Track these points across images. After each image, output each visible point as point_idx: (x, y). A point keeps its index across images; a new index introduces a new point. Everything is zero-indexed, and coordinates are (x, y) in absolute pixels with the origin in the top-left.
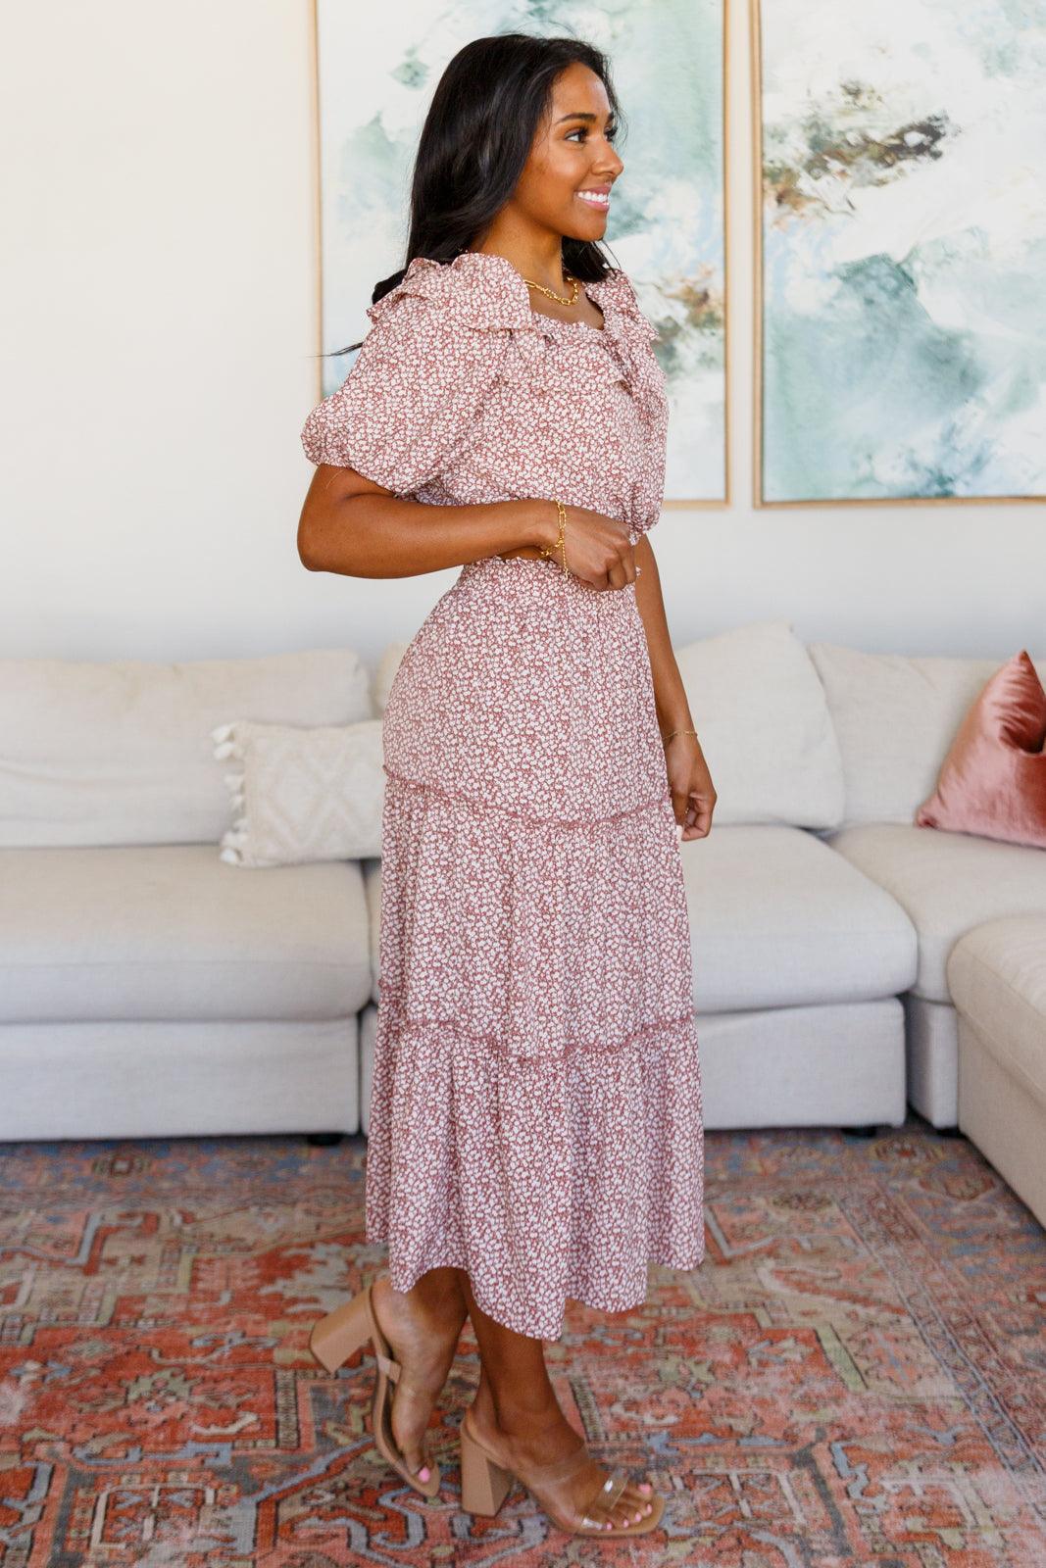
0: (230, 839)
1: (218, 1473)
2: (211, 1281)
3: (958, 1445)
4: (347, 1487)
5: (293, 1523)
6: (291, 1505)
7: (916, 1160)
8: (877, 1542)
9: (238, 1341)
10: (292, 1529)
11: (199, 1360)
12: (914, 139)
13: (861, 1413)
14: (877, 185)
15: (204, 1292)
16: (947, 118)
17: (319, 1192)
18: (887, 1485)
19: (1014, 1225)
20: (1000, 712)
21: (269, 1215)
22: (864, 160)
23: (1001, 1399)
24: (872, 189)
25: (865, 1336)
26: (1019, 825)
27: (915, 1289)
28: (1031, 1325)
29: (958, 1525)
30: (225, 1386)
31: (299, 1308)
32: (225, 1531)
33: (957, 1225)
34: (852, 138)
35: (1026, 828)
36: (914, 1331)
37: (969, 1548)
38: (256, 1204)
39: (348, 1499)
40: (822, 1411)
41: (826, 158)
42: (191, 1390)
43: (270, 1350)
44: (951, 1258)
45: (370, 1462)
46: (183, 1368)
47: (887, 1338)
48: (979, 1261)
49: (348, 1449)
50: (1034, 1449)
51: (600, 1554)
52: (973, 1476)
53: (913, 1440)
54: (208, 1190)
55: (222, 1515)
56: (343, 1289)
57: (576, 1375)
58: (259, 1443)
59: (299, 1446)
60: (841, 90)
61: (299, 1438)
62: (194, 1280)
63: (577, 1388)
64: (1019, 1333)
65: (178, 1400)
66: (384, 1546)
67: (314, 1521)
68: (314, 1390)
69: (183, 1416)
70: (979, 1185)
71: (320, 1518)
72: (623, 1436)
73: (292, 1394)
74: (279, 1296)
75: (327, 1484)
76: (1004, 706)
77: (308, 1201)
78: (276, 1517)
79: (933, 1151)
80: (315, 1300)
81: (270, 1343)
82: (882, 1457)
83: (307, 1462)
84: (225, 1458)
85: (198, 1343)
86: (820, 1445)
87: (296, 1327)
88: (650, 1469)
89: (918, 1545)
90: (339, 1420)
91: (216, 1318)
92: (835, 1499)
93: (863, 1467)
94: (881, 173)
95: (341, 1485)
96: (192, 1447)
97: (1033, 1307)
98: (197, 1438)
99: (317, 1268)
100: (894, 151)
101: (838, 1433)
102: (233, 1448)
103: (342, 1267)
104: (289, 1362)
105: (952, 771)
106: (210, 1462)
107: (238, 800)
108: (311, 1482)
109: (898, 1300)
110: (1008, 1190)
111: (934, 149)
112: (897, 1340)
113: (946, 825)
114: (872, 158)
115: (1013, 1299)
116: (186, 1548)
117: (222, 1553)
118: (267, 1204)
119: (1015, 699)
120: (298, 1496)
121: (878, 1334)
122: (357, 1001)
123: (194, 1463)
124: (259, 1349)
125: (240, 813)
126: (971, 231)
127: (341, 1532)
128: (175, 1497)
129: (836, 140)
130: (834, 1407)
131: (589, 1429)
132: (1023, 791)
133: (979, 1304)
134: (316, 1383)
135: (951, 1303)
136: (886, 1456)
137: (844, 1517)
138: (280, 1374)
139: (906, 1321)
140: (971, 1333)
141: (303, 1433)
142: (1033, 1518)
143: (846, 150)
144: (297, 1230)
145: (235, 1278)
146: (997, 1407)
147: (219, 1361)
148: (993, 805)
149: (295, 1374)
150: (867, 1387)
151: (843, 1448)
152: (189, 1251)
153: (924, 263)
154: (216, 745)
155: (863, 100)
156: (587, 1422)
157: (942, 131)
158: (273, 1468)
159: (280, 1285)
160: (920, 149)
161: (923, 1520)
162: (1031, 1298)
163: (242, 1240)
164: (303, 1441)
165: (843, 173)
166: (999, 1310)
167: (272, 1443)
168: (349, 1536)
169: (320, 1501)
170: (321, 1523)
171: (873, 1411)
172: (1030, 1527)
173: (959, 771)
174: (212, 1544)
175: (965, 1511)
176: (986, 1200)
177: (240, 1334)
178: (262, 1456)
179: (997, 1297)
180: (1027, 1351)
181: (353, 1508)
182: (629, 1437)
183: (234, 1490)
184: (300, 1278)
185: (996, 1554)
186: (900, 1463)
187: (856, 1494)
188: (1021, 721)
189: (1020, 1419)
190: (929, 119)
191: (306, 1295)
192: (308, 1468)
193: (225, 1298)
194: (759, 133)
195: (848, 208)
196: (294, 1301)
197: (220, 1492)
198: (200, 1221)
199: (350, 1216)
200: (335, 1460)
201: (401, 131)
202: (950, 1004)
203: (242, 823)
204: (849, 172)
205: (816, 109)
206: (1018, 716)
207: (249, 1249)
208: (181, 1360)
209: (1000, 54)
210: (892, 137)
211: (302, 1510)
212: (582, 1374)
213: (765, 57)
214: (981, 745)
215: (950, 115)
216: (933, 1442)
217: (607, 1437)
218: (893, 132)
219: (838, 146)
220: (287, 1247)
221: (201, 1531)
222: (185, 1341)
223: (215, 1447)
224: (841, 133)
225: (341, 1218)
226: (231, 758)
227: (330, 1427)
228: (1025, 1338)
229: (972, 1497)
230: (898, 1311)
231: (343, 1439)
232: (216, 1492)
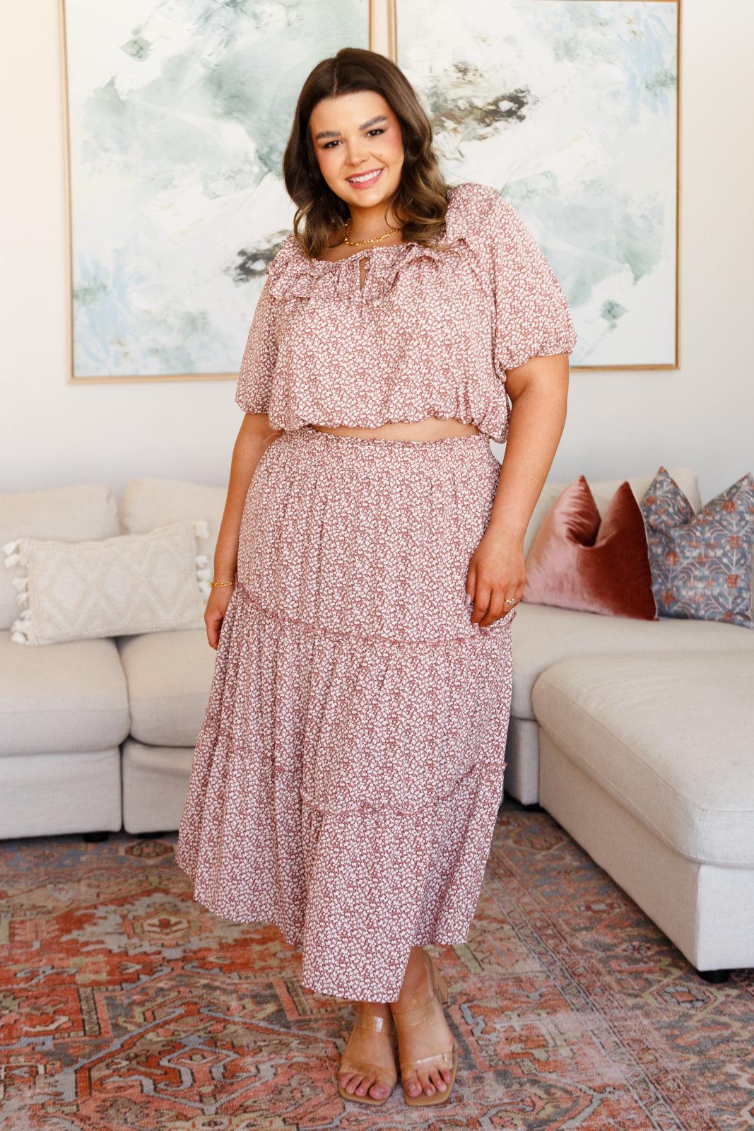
1: (45, 1054)
2: (24, 934)
3: (542, 1001)
4: (136, 1056)
5: (101, 1081)
6: (99, 1070)
7: (510, 828)
8: (492, 1061)
9: (49, 971)
10: (102, 1084)
11: (22, 985)
12: (505, 106)
13: (479, 985)
14: (480, 140)
15: (21, 942)
16: (529, 91)
17: (97, 872)
18: (498, 1026)
19: (577, 864)
20: (566, 519)
21: (61, 889)
22: (470, 121)
23: (570, 970)
24: (476, 142)
25: (480, 939)
26: (578, 597)
27: (512, 908)
28: (588, 924)
29: (544, 1046)
30: (43, 1000)
31: (90, 948)
32: (55, 1090)
33: (539, 866)
34: (462, 104)
35: (584, 599)
36: (512, 933)
37: (551, 1059)
38: (50, 883)
39: (138, 1063)
40: (454, 986)
41: (443, 118)
42: (19, 1005)
43: (73, 976)
44: (536, 887)
45: (151, 1040)
46: (12, 992)
47: (495, 939)
48: (554, 888)
49: (135, 1033)
50: (591, 998)
51: (313, 1082)
52: (553, 1018)
53: (514, 999)
54: (15, 876)
55: (52, 1080)
56: (120, 934)
57: (288, 976)
58: (72, 1034)
59: (100, 1033)
60: (453, 69)
61: (100, 1029)
62: (12, 935)
63: (289, 985)
64: (581, 929)
65: (11, 1012)
66: (166, 1090)
67: (116, 1078)
68: (106, 998)
69: (15, 1022)
70: (553, 841)
71: (120, 1076)
72: (323, 1011)
73: (92, 1002)
74: (75, 941)
75: (122, 1055)
76: (569, 515)
77: (89, 878)
78: (90, 1077)
79: (522, 822)
80: (102, 942)
81: (73, 971)
82: (494, 1010)
83: (108, 1043)
84: (49, 1044)
85: (19, 975)
86: (453, 1007)
87: (90, 960)
88: (342, 1030)
89: (518, 1060)
90: (126, 1015)
91: (31, 958)
92: (464, 1038)
93: (482, 1017)
94: (482, 130)
95: (132, 1055)
96: (24, 1040)
97: (589, 913)
98: (27, 1034)
99: (101, 921)
100: (492, 115)
101: (465, 998)
102: (54, 1039)
103: (119, 920)
104: (87, 982)
105: (533, 562)
106: (38, 1048)
108: (111, 1055)
109: (501, 916)
110: (573, 842)
111: (519, 113)
112: (501, 939)
113: (530, 599)
114: (476, 119)
115: (577, 909)
116: (29, 1102)
117: (54, 1103)
118: (59, 883)
119: (577, 510)
120: (103, 1065)
121: (489, 937)
122: (119, 737)
123: (28, 1049)
124: (65, 975)
126: (545, 174)
127: (135, 1083)
128: (17, 1072)
129: (450, 105)
130: (462, 983)
131: (299, 1008)
132: (582, 573)
133: (555, 913)
134: (108, 994)
135: (537, 915)
136: (496, 1009)
137: (470, 1048)
138: (81, 990)
139: (507, 927)
140: (550, 932)
141: (102, 1025)
142: (591, 1038)
143: (457, 113)
144: (83, 898)
145: (42, 932)
146: (567, 975)
147: (37, 985)
148: (561, 584)
149: (93, 989)
150: (483, 969)
151: (469, 1007)
152: (6, 916)
153: (512, 197)
155: (470, 76)
156: (298, 1004)
157: (525, 100)
158: (84, 1048)
159: (75, 934)
160: (510, 113)
161: (522, 1045)
162: (588, 908)
163: (44, 907)
164: (102, 1030)
165: (455, 130)
166: (567, 916)
167: (82, 1033)
168: (141, 1085)
169: (119, 1066)
170: (121, 1079)
171: (487, 984)
172: (589, 1043)
173: (539, 562)
174: (46, 1098)
175: (548, 1037)
176: (557, 850)
177: (50, 967)
178: (75, 1042)
179: (566, 909)
180: (586, 940)
181: (142, 1069)
182: (326, 1011)
183: (58, 1064)
184: (89, 929)
185: (568, 1061)
186: (506, 1013)
187: (477, 1033)
188: (580, 524)
189: (582, 981)
190: (516, 91)
191: (94, 939)
192: (109, 1047)
193: (37, 945)
195: (458, 156)
196: (86, 944)
197: (48, 1066)
198: (12, 896)
199: (121, 887)
200: (126, 1040)
201: (131, 91)
202: (534, 720)
204: (459, 129)
205: (436, 82)
206: (578, 521)
207: (50, 913)
208: (9, 987)
210: (490, 104)
211: (107, 1072)
212: (292, 975)
214: (553, 543)
215: (531, 90)
216: (527, 999)
217: (312, 1012)
218: (490, 101)
219: (452, 110)
220: (78, 909)
221: (38, 1090)
222: (11, 974)
223: (41, 1039)
224: (453, 100)
225: (115, 888)
227: (121, 1020)
228: (584, 933)
229: (553, 1029)
230: (502, 922)
231: (130, 1027)
232: (45, 1066)
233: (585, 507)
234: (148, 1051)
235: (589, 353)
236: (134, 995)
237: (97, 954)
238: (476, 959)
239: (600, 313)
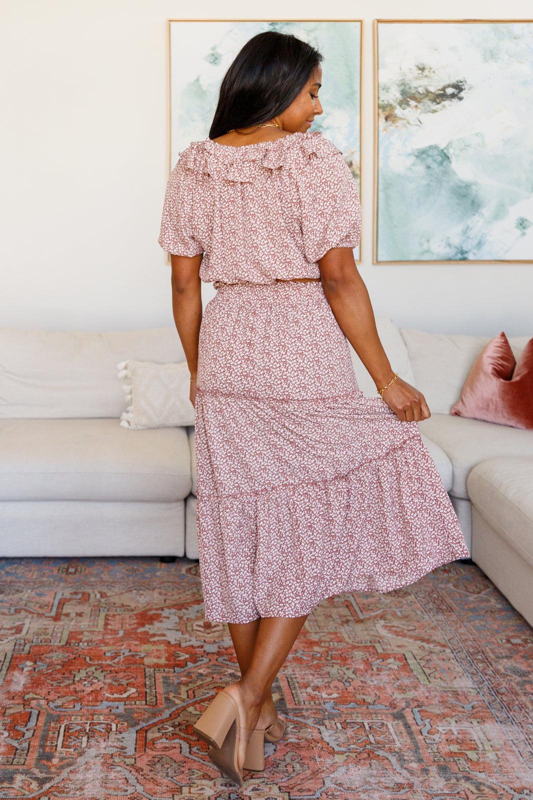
0: (125, 416)
1: (118, 716)
2: (114, 625)
3: (475, 710)
4: (180, 724)
5: (154, 741)
6: (153, 732)
7: (451, 575)
8: (436, 757)
9: (127, 654)
10: (154, 744)
11: (109, 662)
12: (450, 91)
13: (427, 694)
14: (433, 113)
15: (111, 630)
16: (466, 81)
17: (165, 584)
18: (440, 729)
19: (499, 606)
20: (491, 361)
21: (142, 595)
22: (427, 101)
23: (495, 689)
24: (430, 114)
25: (428, 657)
26: (500, 415)
27: (452, 636)
28: (508, 654)
29: (475, 749)
30: (121, 675)
31: (156, 639)
32: (121, 744)
33: (472, 606)
34: (421, 90)
35: (504, 417)
36: (452, 656)
37: (481, 760)
38: (135, 589)
39: (180, 730)
40: (408, 693)
41: (408, 99)
42: (105, 676)
43: (142, 658)
44: (469, 621)
46: (101, 666)
47: (439, 659)
48: (482, 623)
49: (180, 706)
50: (511, 713)
51: (301, 759)
52: (482, 726)
53: (452, 708)
54: (113, 582)
55: (120, 736)
56: (177, 630)
57: (289, 673)
58: (138, 702)
59: (156, 704)
60: (416, 68)
61: (156, 701)
63: (289, 680)
64: (503, 657)
65: (99, 681)
67: (164, 740)
68: (163, 677)
69: (101, 689)
70: (482, 587)
71: (167, 739)
72: (312, 703)
73: (153, 679)
74: (146, 633)
75: (170, 723)
76: (493, 358)
77: (160, 588)
78: (146, 738)
79: (459, 571)
80: (164, 635)
81: (143, 655)
82: (438, 716)
83: (161, 712)
84: (121, 709)
85: (108, 654)
86: (407, 709)
87: (155, 647)
88: (326, 719)
89: (456, 758)
90: (175, 692)
91: (116, 643)
92: (415, 736)
93: (428, 720)
94: (434, 107)
95: (177, 723)
96: (105, 703)
97: (509, 645)
98: (108, 699)
99: (164, 620)
100: (441, 97)
101: (416, 704)
102: (125, 704)
103: (177, 620)
104: (152, 664)
105: (468, 389)
106: (114, 711)
107: (129, 397)
108: (162, 722)
109: (444, 641)
110: (496, 589)
111: (459, 96)
112: (443, 660)
113: (465, 414)
114: (430, 100)
115: (500, 641)
116: (103, 751)
117: (120, 755)
118: (141, 590)
119: (499, 355)
120: (156, 728)
121: (434, 657)
123: (107, 711)
124: (137, 657)
125: (129, 403)
126: (477, 134)
127: (177, 746)
128: (97, 727)
129: (413, 91)
130: (414, 691)
132: (503, 399)
133: (483, 643)
134: (164, 674)
135: (470, 643)
136: (439, 715)
137: (419, 744)
138: (147, 670)
139: (448, 651)
140: (480, 657)
141: (158, 698)
142: (511, 747)
143: (418, 96)
144: (155, 602)
145: (126, 623)
146: (493, 693)
147: (118, 663)
148: (488, 405)
149: (155, 670)
150: (429, 682)
151: (418, 711)
152: (104, 611)
153: (454, 149)
154: (119, 371)
155: (426, 72)
156: (295, 696)
157: (463, 87)
158: (144, 714)
159: (147, 628)
160: (453, 96)
161: (458, 746)
162: (508, 641)
163: (129, 606)
164: (158, 702)
165: (416, 106)
166: (493, 646)
167: (144, 702)
168: (181, 748)
169: (167, 731)
170: (167, 741)
171: (433, 694)
172: (510, 751)
173: (472, 389)
174: (115, 750)
175: (478, 742)
176: (485, 594)
177: (128, 650)
178: (139, 709)
179: (491, 640)
180: (507, 667)
181: (183, 735)
182: (315, 703)
183: (126, 724)
184: (157, 624)
185: (494, 764)
186: (446, 719)
187: (425, 734)
188: (501, 365)
189: (504, 699)
190: (457, 81)
191: (159, 633)
192: (161, 715)
193: (121, 633)
194: (377, 87)
196: (154, 635)
197: (119, 725)
198: (110, 597)
199: (180, 596)
200: (174, 711)
202: (469, 500)
203: (129, 408)
204: (419, 106)
205: (404, 77)
206: (500, 363)
207: (132, 610)
208: (100, 662)
209: (491, 51)
210: (440, 90)
211: (158, 735)
212: (292, 673)
213: (380, 52)
214: (482, 376)
215: (467, 80)
216: (462, 709)
217: (304, 703)
218: (440, 88)
219: (414, 94)
220: (151, 610)
221: (110, 743)
222: (102, 653)
223: (117, 703)
224: (415, 88)
225: (177, 597)
226: (126, 377)
227: (171, 695)
228: (505, 660)
229: (482, 736)
230: (444, 646)
231: (177, 701)
232: (117, 725)
233: (504, 353)
234: (188, 721)
235: (507, 251)
236: (182, 677)
237: (160, 644)
238: (425, 673)
239: (515, 225)
